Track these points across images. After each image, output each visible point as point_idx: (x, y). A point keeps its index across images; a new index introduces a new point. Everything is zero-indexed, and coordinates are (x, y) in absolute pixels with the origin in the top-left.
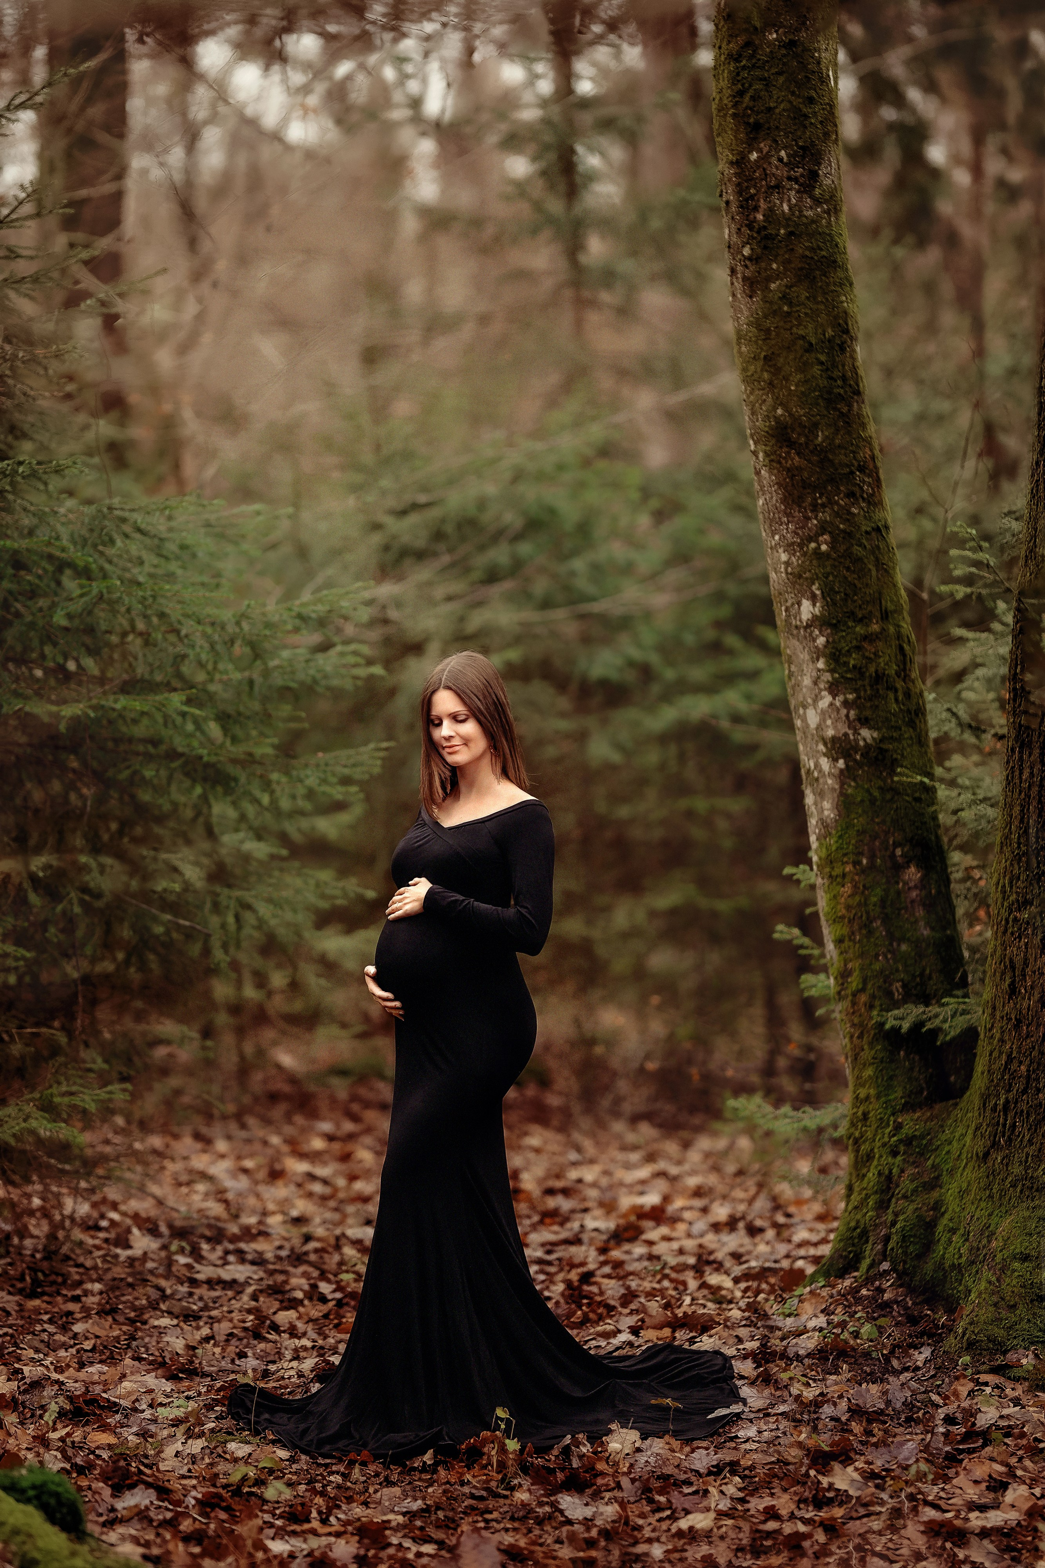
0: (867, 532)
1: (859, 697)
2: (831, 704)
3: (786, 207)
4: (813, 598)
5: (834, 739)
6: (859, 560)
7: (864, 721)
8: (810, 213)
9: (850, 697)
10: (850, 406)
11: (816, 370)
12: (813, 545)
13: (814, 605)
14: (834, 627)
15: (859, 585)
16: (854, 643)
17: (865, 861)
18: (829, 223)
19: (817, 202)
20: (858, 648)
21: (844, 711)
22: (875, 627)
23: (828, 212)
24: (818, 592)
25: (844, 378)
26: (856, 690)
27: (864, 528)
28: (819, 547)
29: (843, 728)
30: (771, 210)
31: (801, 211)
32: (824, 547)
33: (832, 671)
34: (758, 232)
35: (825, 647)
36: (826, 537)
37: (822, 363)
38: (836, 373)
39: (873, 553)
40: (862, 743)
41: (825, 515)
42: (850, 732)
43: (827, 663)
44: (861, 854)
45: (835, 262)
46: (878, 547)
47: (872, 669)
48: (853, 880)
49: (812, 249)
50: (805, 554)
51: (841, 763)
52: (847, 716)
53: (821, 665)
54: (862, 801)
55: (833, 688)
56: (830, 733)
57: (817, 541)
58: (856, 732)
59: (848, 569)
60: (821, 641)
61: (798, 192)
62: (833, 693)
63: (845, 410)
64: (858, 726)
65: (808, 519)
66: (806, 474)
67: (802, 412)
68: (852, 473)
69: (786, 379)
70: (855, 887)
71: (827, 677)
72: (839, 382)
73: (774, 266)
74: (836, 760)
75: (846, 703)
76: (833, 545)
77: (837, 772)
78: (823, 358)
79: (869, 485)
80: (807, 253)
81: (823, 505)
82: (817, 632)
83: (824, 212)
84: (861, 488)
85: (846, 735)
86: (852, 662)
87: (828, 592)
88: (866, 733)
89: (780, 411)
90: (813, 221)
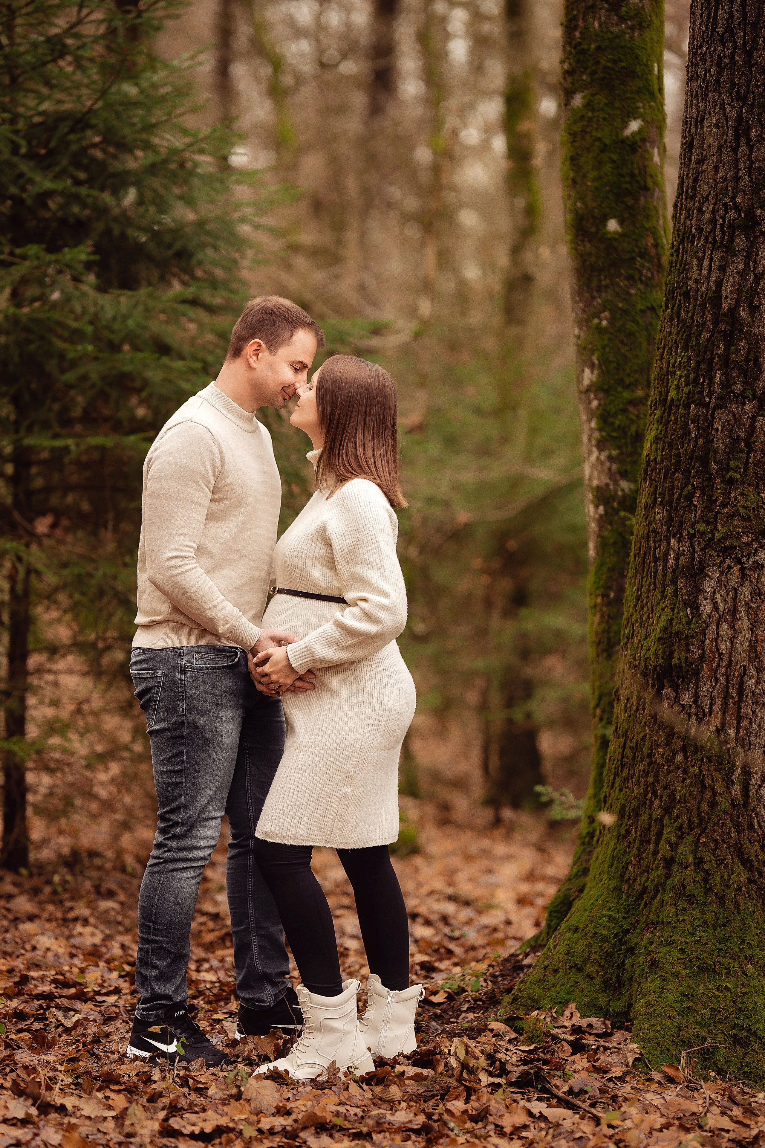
0: (642, 311)
1: (621, 453)
2: (598, 458)
3: (596, 24)
4: (592, 367)
5: (598, 489)
6: (631, 334)
7: (624, 475)
8: (615, 29)
9: (615, 453)
10: (637, 200)
11: (608, 168)
12: (596, 321)
13: (592, 372)
14: (606, 391)
15: (629, 355)
16: (621, 406)
17: (612, 595)
18: (632, 38)
19: (622, 19)
20: (624, 411)
21: (608, 464)
22: (640, 393)
23: (632, 28)
24: (596, 362)
25: (632, 175)
26: (619, 447)
27: (639, 307)
28: (600, 323)
29: (605, 479)
30: (586, 28)
31: (607, 28)
32: (604, 323)
33: (600, 430)
34: (575, 48)
35: (597, 408)
36: (607, 314)
37: (614, 162)
38: (625, 171)
39: (646, 329)
40: (620, 493)
41: (607, 295)
42: (611, 483)
43: (598, 424)
44: (610, 588)
45: (633, 72)
46: (651, 324)
47: (633, 429)
48: (601, 610)
49: (615, 62)
50: (589, 328)
51: (601, 510)
52: (610, 469)
53: (593, 424)
54: (615, 543)
55: (601, 445)
56: (595, 483)
57: (599, 317)
58: (616, 483)
59: (622, 342)
60: (595, 403)
61: (607, 10)
62: (600, 449)
63: (630, 202)
64: (618, 477)
65: (593, 298)
66: (593, 259)
67: (594, 205)
68: (633, 259)
69: (585, 176)
70: (602, 616)
71: (597, 435)
72: (628, 179)
73: (584, 77)
74: (597, 507)
75: (610, 458)
76: (612, 321)
77: (597, 516)
78: (615, 157)
79: (649, 269)
80: (609, 64)
81: (606, 287)
82: (592, 396)
83: (629, 27)
84: (640, 272)
85: (607, 485)
86: (617, 422)
87: (604, 361)
88: (624, 484)
89: (579, 205)
90: (618, 37)
